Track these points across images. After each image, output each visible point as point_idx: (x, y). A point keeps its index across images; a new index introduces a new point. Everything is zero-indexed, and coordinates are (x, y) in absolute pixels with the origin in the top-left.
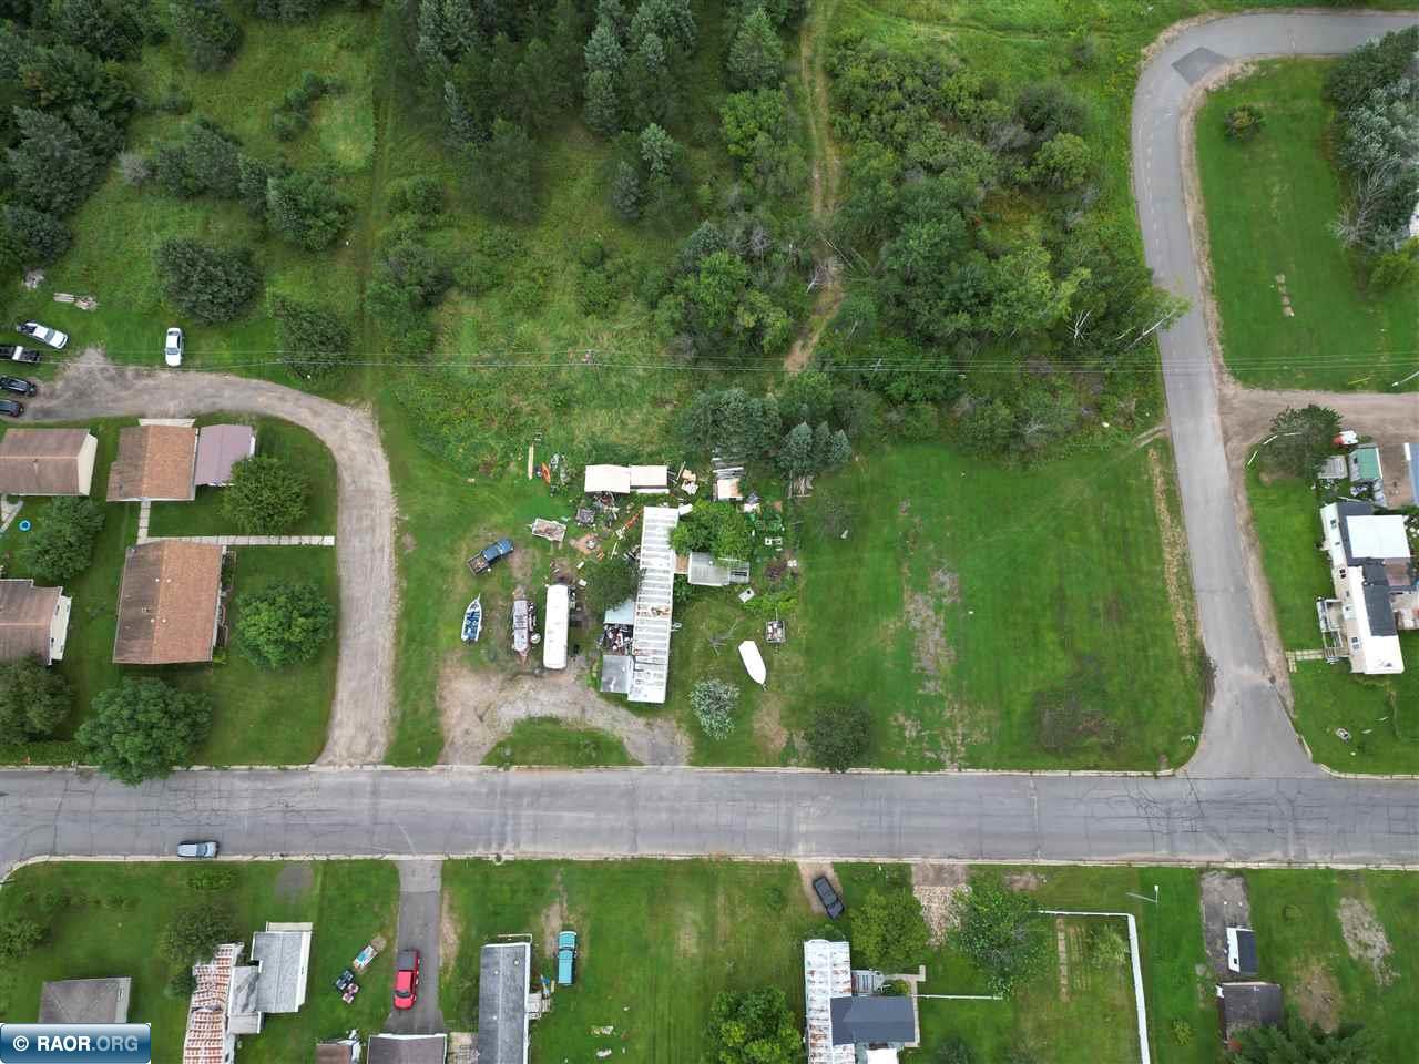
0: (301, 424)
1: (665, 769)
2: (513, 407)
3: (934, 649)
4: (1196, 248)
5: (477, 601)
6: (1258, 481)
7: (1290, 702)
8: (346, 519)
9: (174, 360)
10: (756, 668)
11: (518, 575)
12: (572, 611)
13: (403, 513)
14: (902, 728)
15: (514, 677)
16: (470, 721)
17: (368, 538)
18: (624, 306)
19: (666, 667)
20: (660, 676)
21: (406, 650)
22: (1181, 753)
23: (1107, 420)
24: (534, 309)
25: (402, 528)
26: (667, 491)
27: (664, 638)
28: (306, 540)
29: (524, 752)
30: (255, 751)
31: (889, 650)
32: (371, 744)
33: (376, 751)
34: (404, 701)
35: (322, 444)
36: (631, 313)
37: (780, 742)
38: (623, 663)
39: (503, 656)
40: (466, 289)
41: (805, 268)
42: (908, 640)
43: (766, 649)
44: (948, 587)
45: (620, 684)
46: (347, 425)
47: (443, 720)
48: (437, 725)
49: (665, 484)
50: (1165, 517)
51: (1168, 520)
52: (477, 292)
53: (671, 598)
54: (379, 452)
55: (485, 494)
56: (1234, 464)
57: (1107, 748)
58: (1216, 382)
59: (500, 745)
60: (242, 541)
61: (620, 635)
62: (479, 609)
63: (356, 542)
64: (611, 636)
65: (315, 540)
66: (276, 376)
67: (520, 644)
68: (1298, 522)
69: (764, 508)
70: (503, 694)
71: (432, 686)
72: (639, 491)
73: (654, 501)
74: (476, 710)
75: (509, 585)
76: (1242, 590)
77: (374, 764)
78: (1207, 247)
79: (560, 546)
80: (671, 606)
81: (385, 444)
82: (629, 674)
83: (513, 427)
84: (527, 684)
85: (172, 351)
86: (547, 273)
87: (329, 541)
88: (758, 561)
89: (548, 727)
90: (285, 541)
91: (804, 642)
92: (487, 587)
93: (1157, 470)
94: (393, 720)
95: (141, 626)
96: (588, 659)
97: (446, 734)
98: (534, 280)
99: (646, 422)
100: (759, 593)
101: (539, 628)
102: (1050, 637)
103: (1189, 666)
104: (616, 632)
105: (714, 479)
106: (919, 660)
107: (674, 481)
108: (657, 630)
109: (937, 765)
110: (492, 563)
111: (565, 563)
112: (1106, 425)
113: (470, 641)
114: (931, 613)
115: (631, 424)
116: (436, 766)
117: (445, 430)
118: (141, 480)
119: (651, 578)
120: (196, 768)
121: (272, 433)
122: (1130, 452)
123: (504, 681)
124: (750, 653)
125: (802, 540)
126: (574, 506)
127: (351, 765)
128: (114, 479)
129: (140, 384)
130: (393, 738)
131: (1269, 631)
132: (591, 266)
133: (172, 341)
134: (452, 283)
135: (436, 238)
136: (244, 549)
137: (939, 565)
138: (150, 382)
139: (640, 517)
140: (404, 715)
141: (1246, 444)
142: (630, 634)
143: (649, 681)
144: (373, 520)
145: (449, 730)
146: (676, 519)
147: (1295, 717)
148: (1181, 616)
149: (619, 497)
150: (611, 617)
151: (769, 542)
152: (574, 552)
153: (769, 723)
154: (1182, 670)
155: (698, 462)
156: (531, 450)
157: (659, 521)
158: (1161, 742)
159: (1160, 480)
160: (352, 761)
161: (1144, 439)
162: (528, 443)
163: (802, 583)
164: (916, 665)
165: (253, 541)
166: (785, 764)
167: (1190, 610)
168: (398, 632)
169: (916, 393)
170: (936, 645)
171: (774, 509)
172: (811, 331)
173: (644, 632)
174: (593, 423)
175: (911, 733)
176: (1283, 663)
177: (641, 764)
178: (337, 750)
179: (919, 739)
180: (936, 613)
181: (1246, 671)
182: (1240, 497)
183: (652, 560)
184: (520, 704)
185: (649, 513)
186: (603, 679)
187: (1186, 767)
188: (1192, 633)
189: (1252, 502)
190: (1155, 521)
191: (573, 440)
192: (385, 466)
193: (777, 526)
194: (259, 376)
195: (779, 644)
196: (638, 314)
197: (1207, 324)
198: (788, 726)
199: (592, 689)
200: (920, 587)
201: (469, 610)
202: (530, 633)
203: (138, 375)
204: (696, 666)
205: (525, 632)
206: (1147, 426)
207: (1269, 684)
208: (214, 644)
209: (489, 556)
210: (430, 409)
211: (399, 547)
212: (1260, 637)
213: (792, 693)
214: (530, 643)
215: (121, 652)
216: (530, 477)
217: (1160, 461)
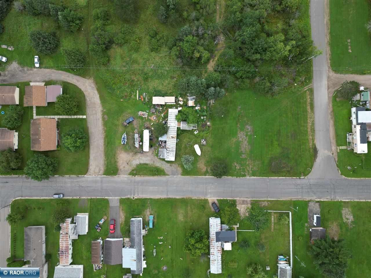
0: (74, 84)
1: (175, 176)
2: (132, 79)
3: (245, 146)
4: (326, 31)
5: (125, 134)
6: (336, 100)
7: (337, 160)
8: (89, 111)
9: (37, 65)
10: (198, 151)
11: (136, 127)
12: (150, 136)
13: (104, 109)
14: (236, 166)
15: (136, 153)
16: (125, 164)
17: (95, 116)
18: (162, 49)
19: (175, 152)
20: (173, 154)
21: (107, 146)
22: (307, 173)
23: (296, 83)
24: (137, 50)
25: (104, 114)
26: (175, 104)
27: (175, 144)
28: (78, 117)
29: (139, 172)
30: (70, 172)
31: (233, 146)
32: (100, 170)
33: (101, 172)
34: (107, 160)
35: (80, 90)
36: (164, 50)
37: (204, 170)
38: (164, 151)
39: (132, 148)
40: (118, 44)
41: (214, 38)
42: (238, 144)
43: (201, 147)
44: (249, 130)
45: (163, 156)
46: (87, 84)
47: (118, 164)
48: (116, 165)
49: (174, 102)
50: (309, 110)
51: (310, 111)
52: (121, 45)
53: (176, 134)
54: (96, 92)
55: (125, 104)
56: (329, 95)
57: (288, 171)
58: (327, 71)
59: (133, 170)
60: (61, 117)
61: (163, 143)
62: (126, 136)
63: (91, 117)
64: (160, 143)
65: (81, 117)
66: (66, 70)
67: (137, 145)
68: (345, 112)
69: (201, 108)
70: (133, 157)
71: (115, 155)
72: (167, 104)
73: (171, 106)
74: (126, 161)
75: (133, 129)
76: (328, 130)
77: (101, 175)
78: (329, 30)
79: (146, 119)
80: (176, 136)
81: (98, 90)
82: (166, 153)
83: (132, 85)
84: (139, 155)
85: (37, 63)
86: (140, 39)
87: (85, 117)
88: (199, 123)
89: (145, 166)
90: (73, 117)
91: (211, 144)
92: (127, 130)
93: (308, 97)
94: (105, 164)
95: (37, 141)
96: (155, 149)
97: (119, 168)
98: (136, 41)
99: (169, 84)
100: (199, 132)
101: (142, 141)
102: (276, 143)
103: (311, 150)
104: (162, 142)
105: (188, 100)
106: (241, 149)
107: (177, 101)
108: (172, 142)
109: (244, 175)
110: (128, 123)
111: (148, 123)
113: (124, 144)
114: (245, 137)
115: (165, 84)
116: (117, 176)
117: (114, 86)
118: (32, 101)
119: (171, 128)
120: (55, 176)
121: (67, 87)
122: (302, 92)
123: (133, 154)
124: (197, 148)
125: (211, 118)
126: (150, 108)
127: (95, 175)
128: (25, 100)
129: (29, 72)
130: (105, 168)
131: (334, 141)
132: (153, 37)
133: (36, 60)
134: (113, 42)
135: (108, 28)
136: (62, 119)
137: (247, 124)
138: (31, 72)
139: (168, 111)
140: (108, 163)
141: (334, 90)
142: (166, 143)
143: (171, 155)
144: (96, 111)
145: (119, 167)
146: (177, 112)
147: (337, 163)
148: (311, 137)
149: (162, 105)
150: (160, 139)
151: (202, 118)
152: (150, 120)
153: (202, 165)
154: (309, 151)
155: (183, 96)
156: (138, 91)
157: (173, 112)
158: (302, 170)
159: (309, 100)
160: (95, 174)
161: (306, 88)
162: (137, 90)
163: (211, 129)
164: (240, 150)
165: (64, 117)
166: (205, 175)
167: (313, 136)
168: (105, 141)
169: (244, 76)
170: (246, 145)
171: (204, 108)
172: (215, 56)
173: (169, 143)
174: (154, 84)
175: (238, 168)
176: (336, 150)
177: (169, 175)
178: (91, 171)
179: (240, 169)
180: (246, 137)
181: (326, 151)
182: (330, 105)
183: (171, 124)
184: (137, 160)
185: (170, 110)
186: (159, 155)
187: (308, 176)
188: (313, 141)
189: (333, 106)
190: (306, 111)
191: (149, 89)
192: (98, 96)
193: (205, 113)
194: (61, 70)
195: (204, 145)
196: (167, 51)
197: (327, 55)
198: (206, 166)
199: (156, 156)
200: (241, 130)
201: (123, 136)
202: (139, 142)
203: (28, 70)
204: (183, 151)
206: (307, 85)
207: (332, 155)
208: (57, 144)
210: (109, 80)
211: (103, 119)
212: (331, 143)
213: (207, 157)
214: (139, 145)
215: (33, 147)
216: (138, 99)
217: (310, 95)
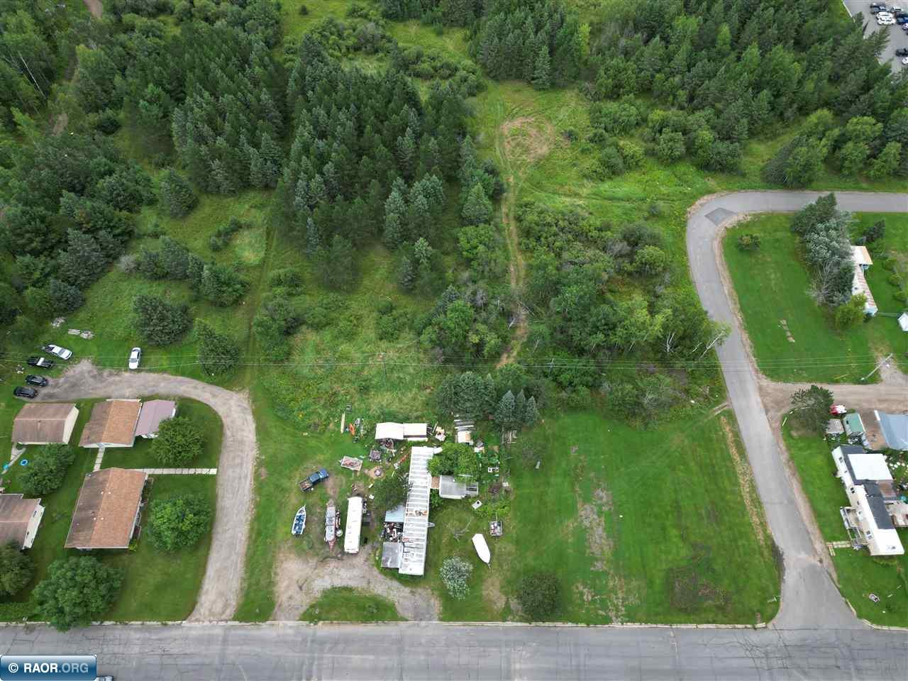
0: (204, 401)
1: (423, 623)
2: (334, 391)
3: (600, 540)
4: (732, 306)
5: (304, 508)
6: (791, 436)
7: (835, 576)
8: (226, 458)
9: (133, 365)
10: (484, 553)
11: (331, 493)
12: (364, 515)
13: (260, 454)
14: (582, 594)
15: (324, 560)
16: (293, 590)
17: (238, 470)
18: (403, 335)
19: (424, 550)
20: (421, 556)
21: (255, 541)
22: (769, 611)
23: (693, 398)
24: (350, 336)
25: (260, 464)
26: (426, 439)
27: (423, 531)
28: (199, 471)
29: (328, 612)
30: (149, 611)
31: (570, 540)
32: (226, 606)
33: (228, 612)
34: (250, 577)
35: (215, 413)
36: (407, 338)
37: (501, 604)
38: (396, 548)
39: (317, 545)
40: (312, 325)
41: (506, 315)
42: (582, 534)
43: (490, 540)
44: (604, 500)
45: (394, 561)
46: (232, 402)
47: (275, 589)
48: (272, 593)
49: (425, 434)
50: (737, 458)
51: (738, 459)
52: (318, 327)
53: (428, 504)
54: (250, 418)
55: (313, 443)
56: (774, 425)
57: (719, 608)
58: (755, 378)
59: (313, 606)
60: (158, 471)
61: (395, 530)
62: (304, 513)
63: (230, 472)
64: (389, 531)
65: (205, 471)
66: (193, 375)
67: (330, 536)
68: (819, 460)
69: (487, 450)
70: (317, 571)
71: (270, 567)
72: (409, 439)
73: (418, 444)
74: (297, 582)
75: (324, 500)
76: (792, 502)
77: (226, 621)
78: (738, 306)
79: (358, 474)
80: (428, 509)
81: (254, 413)
82: (400, 554)
83: (333, 402)
84: (333, 564)
85: (134, 361)
86: (359, 318)
87: (213, 471)
88: (484, 482)
89: (346, 594)
90: (185, 471)
91: (515, 535)
92: (310, 500)
93: (728, 428)
94: (241, 589)
95: (87, 523)
96: (373, 547)
97: (276, 600)
98: (351, 321)
99: (414, 399)
100: (485, 504)
101: (342, 526)
102: (674, 532)
103: (766, 553)
104: (392, 528)
105: (455, 432)
106: (590, 548)
107: (430, 432)
108: (420, 525)
109: (607, 620)
110: (315, 484)
111: (361, 484)
112: (693, 402)
113: (297, 535)
114: (596, 517)
115: (406, 401)
116: (268, 622)
117: (292, 403)
118: (103, 433)
119: (416, 491)
120: (107, 623)
121: (186, 406)
122: (710, 418)
123: (318, 561)
124: (479, 542)
125: (511, 470)
126: (368, 449)
127: (210, 621)
128: (85, 432)
129: (111, 379)
130: (241, 602)
131: (813, 529)
132: (384, 313)
133: (134, 355)
134: (304, 323)
135: (295, 301)
136: (158, 477)
137: (599, 486)
138: (117, 378)
139: (409, 456)
140: (250, 586)
141: (779, 414)
142: (400, 530)
143: (412, 560)
144: (242, 458)
145: (278, 597)
146: (432, 455)
147: (840, 586)
148: (756, 519)
149: (396, 442)
150: (390, 518)
151: (490, 470)
152: (366, 477)
153: (493, 591)
154: (762, 554)
155: (445, 421)
156: (344, 416)
157: (421, 456)
158: (754, 604)
159: (730, 435)
160: (212, 619)
161: (717, 410)
162: (342, 412)
163: (512, 498)
164: (588, 551)
165: (166, 471)
166: (504, 620)
167: (761, 515)
168: (252, 529)
169: (576, 381)
170: (601, 538)
171: (493, 450)
172: (512, 349)
173: (410, 527)
174: (382, 399)
175: (587, 597)
176: (825, 550)
177: (407, 620)
178: (202, 611)
179: (594, 601)
180: (599, 517)
181: (803, 555)
182: (781, 446)
183: (416, 480)
184: (327, 577)
185: (415, 450)
186: (383, 558)
187: (774, 621)
188: (765, 530)
189: (789, 448)
190: (731, 460)
191: (369, 410)
192: (253, 426)
193: (495, 460)
194: (183, 374)
195: (498, 537)
196: (411, 339)
197: (744, 346)
198: (506, 594)
199: (375, 568)
200: (587, 500)
201: (298, 514)
202: (336, 529)
203: (111, 374)
204: (444, 552)
205: (333, 528)
206: (717, 403)
207: (819, 564)
208: (131, 536)
209: (313, 480)
210: (284, 392)
211: (257, 476)
212: (808, 532)
213: (508, 570)
214: (336, 537)
215: (71, 540)
216: (342, 431)
217: (729, 423)
